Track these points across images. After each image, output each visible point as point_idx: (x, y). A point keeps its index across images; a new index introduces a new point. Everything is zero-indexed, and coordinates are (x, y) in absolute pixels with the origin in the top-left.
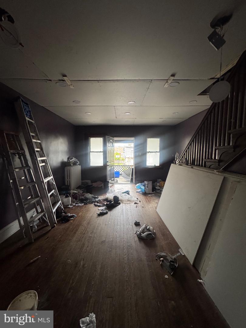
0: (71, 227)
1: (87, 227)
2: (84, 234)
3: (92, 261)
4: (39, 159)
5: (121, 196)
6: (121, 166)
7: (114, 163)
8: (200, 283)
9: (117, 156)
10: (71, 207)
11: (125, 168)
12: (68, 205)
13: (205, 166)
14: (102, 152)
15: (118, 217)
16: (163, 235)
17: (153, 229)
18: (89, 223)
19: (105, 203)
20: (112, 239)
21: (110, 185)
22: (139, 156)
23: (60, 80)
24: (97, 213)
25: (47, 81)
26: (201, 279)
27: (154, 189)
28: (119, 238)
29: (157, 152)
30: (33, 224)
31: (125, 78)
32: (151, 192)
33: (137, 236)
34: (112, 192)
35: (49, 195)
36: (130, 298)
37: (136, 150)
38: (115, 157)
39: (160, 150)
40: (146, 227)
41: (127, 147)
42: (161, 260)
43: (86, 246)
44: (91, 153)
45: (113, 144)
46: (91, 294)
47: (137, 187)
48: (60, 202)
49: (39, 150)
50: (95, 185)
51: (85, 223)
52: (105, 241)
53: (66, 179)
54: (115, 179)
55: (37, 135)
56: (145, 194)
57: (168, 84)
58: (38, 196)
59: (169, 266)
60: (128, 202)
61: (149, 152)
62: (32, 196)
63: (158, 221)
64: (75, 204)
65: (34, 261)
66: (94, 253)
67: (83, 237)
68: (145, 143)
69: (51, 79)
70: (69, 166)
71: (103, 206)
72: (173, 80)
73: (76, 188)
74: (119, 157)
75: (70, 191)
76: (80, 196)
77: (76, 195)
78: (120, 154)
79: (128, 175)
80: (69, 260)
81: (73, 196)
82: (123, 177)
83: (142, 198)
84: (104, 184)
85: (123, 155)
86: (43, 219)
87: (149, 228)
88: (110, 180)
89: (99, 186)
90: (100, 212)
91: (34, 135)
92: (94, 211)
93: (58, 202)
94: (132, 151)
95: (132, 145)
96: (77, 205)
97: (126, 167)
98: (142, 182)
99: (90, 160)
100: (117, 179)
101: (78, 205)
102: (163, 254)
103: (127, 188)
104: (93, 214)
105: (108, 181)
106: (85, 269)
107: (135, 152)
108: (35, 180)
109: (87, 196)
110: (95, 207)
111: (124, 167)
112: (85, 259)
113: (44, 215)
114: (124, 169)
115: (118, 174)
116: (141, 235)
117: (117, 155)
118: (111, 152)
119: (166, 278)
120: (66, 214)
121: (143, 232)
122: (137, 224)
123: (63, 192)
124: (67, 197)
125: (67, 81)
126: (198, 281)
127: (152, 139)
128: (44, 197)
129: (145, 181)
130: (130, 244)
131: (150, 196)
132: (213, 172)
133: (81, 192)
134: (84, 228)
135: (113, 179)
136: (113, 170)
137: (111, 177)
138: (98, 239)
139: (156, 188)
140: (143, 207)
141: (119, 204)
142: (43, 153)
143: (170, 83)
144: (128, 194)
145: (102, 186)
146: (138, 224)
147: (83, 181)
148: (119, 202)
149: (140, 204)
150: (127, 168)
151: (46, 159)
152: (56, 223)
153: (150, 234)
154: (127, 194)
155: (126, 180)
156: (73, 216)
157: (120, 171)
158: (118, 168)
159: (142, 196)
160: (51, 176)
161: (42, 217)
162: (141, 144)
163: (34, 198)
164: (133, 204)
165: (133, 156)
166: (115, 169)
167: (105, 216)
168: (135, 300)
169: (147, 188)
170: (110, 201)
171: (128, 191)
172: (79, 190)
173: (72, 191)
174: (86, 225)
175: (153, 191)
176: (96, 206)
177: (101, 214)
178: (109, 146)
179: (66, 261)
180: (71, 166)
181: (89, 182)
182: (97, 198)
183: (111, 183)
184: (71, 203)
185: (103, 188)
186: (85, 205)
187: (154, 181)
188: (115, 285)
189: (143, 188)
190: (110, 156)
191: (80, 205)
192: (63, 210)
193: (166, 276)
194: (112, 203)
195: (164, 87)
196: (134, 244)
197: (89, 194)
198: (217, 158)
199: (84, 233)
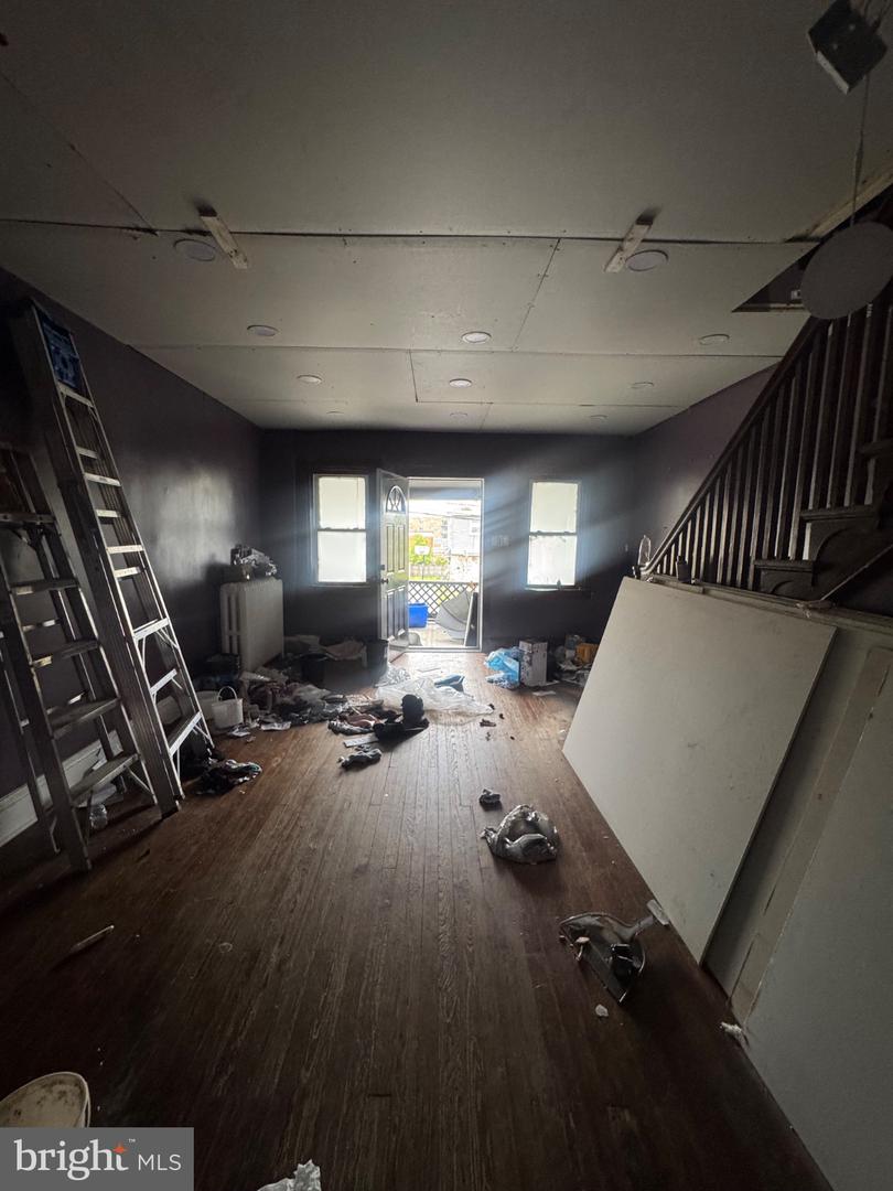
0: (239, 813)
1: (300, 812)
2: (287, 840)
3: (314, 947)
4: (113, 550)
5: (433, 697)
6: (435, 584)
7: (407, 573)
8: (732, 1036)
9: (418, 549)
10: (243, 734)
11: (448, 593)
12: (232, 728)
13: (756, 588)
14: (362, 531)
15: (420, 776)
16: (589, 845)
17: (551, 822)
18: (306, 799)
19: (372, 723)
20: (392, 861)
21: (390, 654)
22: (500, 549)
23: (189, 232)
24: (340, 761)
25: (135, 232)
26: (733, 1021)
27: (553, 671)
28: (422, 858)
29: (567, 534)
30: (89, 801)
31: (451, 229)
32: (544, 683)
33: (491, 847)
34: (397, 679)
35: (153, 690)
36: (460, 1098)
37: (489, 529)
38: (413, 552)
39: (580, 525)
40: (525, 815)
41: (456, 517)
42: (580, 944)
43: (294, 886)
44: (320, 534)
45: (403, 503)
46: (305, 1081)
47: (490, 662)
48: (199, 716)
49: (112, 514)
50: (334, 652)
51: (292, 796)
52: (367, 866)
53: (226, 627)
54: (410, 631)
55: (103, 455)
56: (520, 689)
57: (625, 256)
58: (110, 695)
59: (608, 966)
60: (458, 720)
61: (539, 533)
62: (86, 693)
63: (567, 795)
64: (256, 725)
65: (89, 948)
66: (323, 918)
67: (282, 853)
68: (522, 502)
69: (153, 227)
70: (234, 582)
71: (365, 733)
72: (644, 241)
73: (265, 666)
74: (426, 553)
75: (241, 674)
76: (278, 696)
77: (262, 689)
78: (430, 542)
79: (459, 619)
80: (225, 944)
81: (250, 693)
82: (438, 626)
83: (508, 702)
84: (367, 650)
85: (442, 547)
86: (131, 782)
87: (536, 818)
88: (392, 637)
89: (349, 658)
90: (352, 757)
91: (91, 454)
92: (328, 750)
93: (191, 715)
94: (474, 530)
95: (476, 507)
96: (263, 728)
97: (452, 589)
98: (507, 642)
99: (317, 559)
100: (419, 633)
101: (269, 727)
102: (589, 920)
103: (454, 667)
104: (324, 764)
105: (383, 638)
106: (287, 979)
107: (486, 536)
108: (96, 634)
109: (302, 694)
110: (334, 736)
111: (443, 589)
112: (287, 937)
113: (136, 767)
114: (443, 597)
115: (420, 616)
116: (504, 847)
117: (417, 544)
118: (396, 529)
119: (600, 1017)
120: (220, 760)
121: (513, 833)
122: (490, 803)
123: (213, 679)
124: (227, 696)
125: (217, 237)
126: (724, 1028)
127: (549, 485)
128: (134, 696)
129: (521, 643)
130: (461, 879)
131: (538, 698)
132: (790, 609)
133: (281, 678)
134: (287, 818)
135: (402, 632)
136: (405, 600)
137: (396, 623)
138: (340, 860)
139: (563, 666)
140: (512, 738)
141: (425, 725)
142: (132, 528)
143: (632, 253)
144: (459, 688)
145: (360, 659)
146: (492, 804)
147: (293, 639)
148: (423, 718)
149: (500, 726)
150: (456, 594)
151: (142, 553)
152: (179, 798)
153: (539, 842)
154: (454, 690)
155: (450, 638)
156: (249, 768)
157: (430, 601)
158: (422, 592)
159: (508, 698)
160: (165, 617)
161: (125, 773)
162: (508, 506)
163: (94, 701)
164: (475, 726)
165: (477, 550)
166: (410, 596)
167: (370, 770)
168: (479, 1108)
169: (529, 669)
170: (391, 715)
171: (456, 678)
172: (275, 672)
173: (247, 676)
174: (295, 804)
175: (549, 679)
176: (336, 731)
177: (356, 764)
178: (389, 507)
179: (214, 946)
180: (241, 579)
181: (312, 640)
182: (343, 702)
183: (394, 648)
184: (241, 720)
185: (365, 663)
186: (297, 729)
187: (555, 643)
188: (403, 1045)
189: (513, 665)
190: (391, 547)
191: (276, 727)
192: (209, 746)
193: (601, 1010)
194: (397, 720)
195: (609, 269)
196: (475, 880)
197: (310, 686)
198: (806, 556)
199: (289, 836)
